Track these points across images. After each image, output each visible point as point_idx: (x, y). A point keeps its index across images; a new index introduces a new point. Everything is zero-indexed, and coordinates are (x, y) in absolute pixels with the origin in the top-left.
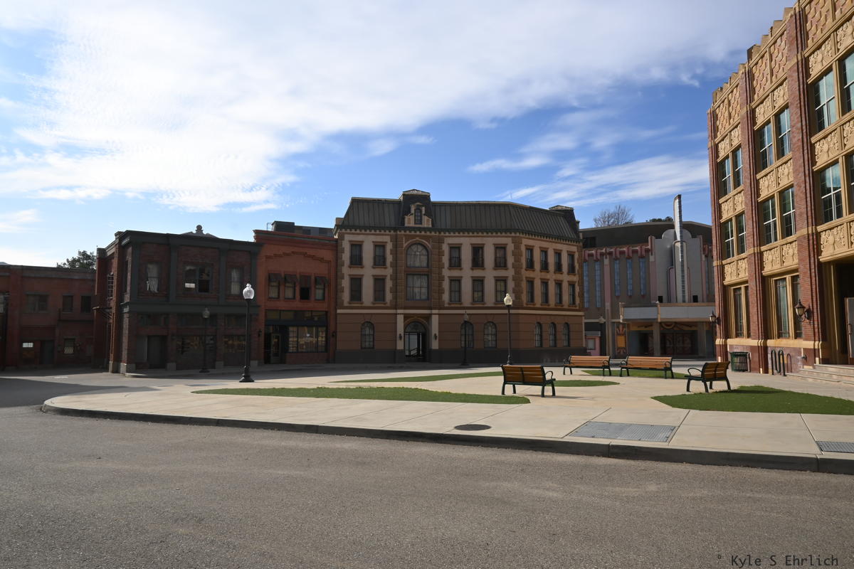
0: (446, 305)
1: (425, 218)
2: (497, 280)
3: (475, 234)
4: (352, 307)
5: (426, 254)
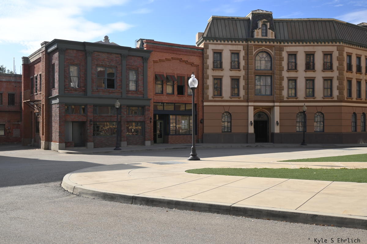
0: (285, 99)
1: (270, 32)
2: (325, 79)
3: (308, 44)
4: (215, 100)
5: (270, 60)
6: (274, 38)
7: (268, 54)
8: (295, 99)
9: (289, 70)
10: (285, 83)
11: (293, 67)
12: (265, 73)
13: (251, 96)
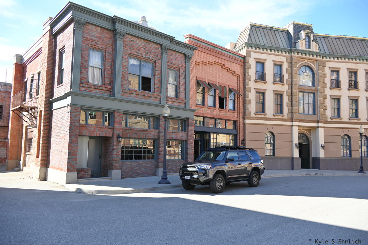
0: (329, 120)
3: (351, 61)
4: (258, 118)
5: (312, 74)
6: (318, 51)
7: (311, 68)
8: (339, 120)
9: (331, 88)
10: (328, 102)
12: (309, 90)
13: (296, 115)
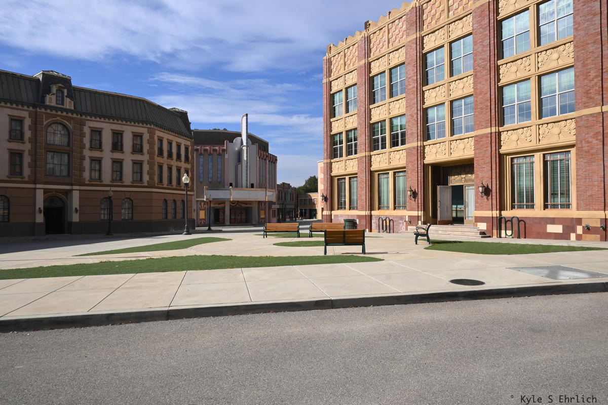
0: (87, 182)
1: (67, 101)
2: (135, 163)
3: (116, 121)
5: (67, 134)
6: (73, 108)
7: (65, 126)
8: (99, 183)
9: (92, 148)
10: (87, 163)
11: (97, 145)
12: (61, 150)
13: (40, 176)
